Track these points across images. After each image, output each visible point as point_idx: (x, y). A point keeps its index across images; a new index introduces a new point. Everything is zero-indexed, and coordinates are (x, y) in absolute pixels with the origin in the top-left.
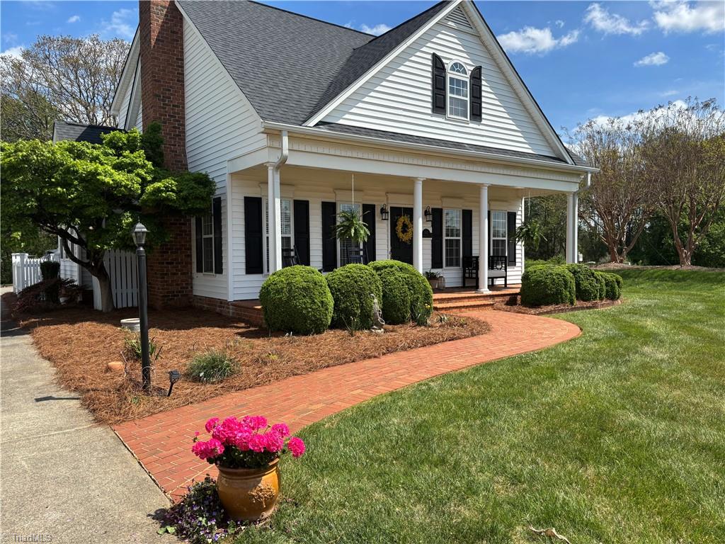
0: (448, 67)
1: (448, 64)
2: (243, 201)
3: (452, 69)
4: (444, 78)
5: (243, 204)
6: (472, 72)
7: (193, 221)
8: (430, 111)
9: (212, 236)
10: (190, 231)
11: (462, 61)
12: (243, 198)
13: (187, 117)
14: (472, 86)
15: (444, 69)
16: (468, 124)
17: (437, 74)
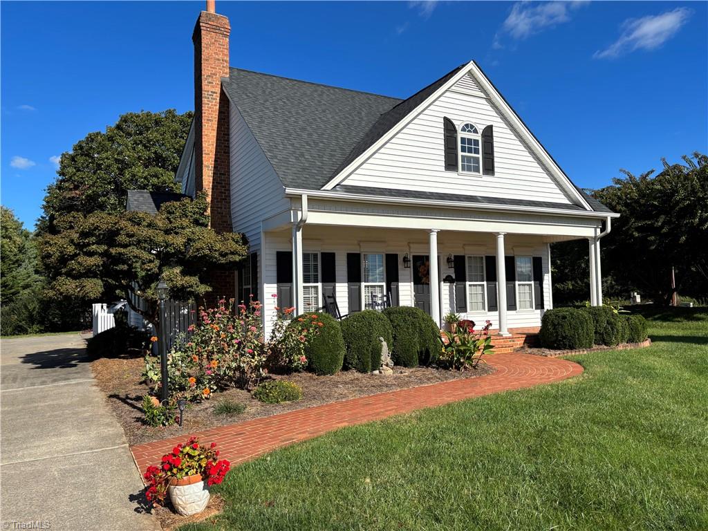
0: (459, 129)
1: (459, 125)
2: (275, 256)
3: (463, 130)
4: (456, 138)
5: (275, 258)
6: (484, 131)
7: (236, 273)
8: (442, 169)
9: (251, 286)
10: (234, 283)
11: (473, 122)
12: (275, 253)
13: (232, 183)
14: (484, 143)
15: (455, 131)
16: (481, 178)
17: (449, 135)
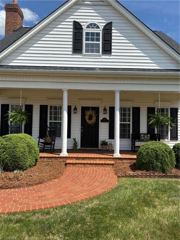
0: (84, 27)
1: (85, 25)
3: (88, 27)
4: (82, 33)
5: (1, 107)
6: (105, 26)
8: (71, 53)
11: (96, 22)
12: (1, 105)
14: (104, 34)
15: (82, 29)
16: (101, 56)
17: (76, 31)
